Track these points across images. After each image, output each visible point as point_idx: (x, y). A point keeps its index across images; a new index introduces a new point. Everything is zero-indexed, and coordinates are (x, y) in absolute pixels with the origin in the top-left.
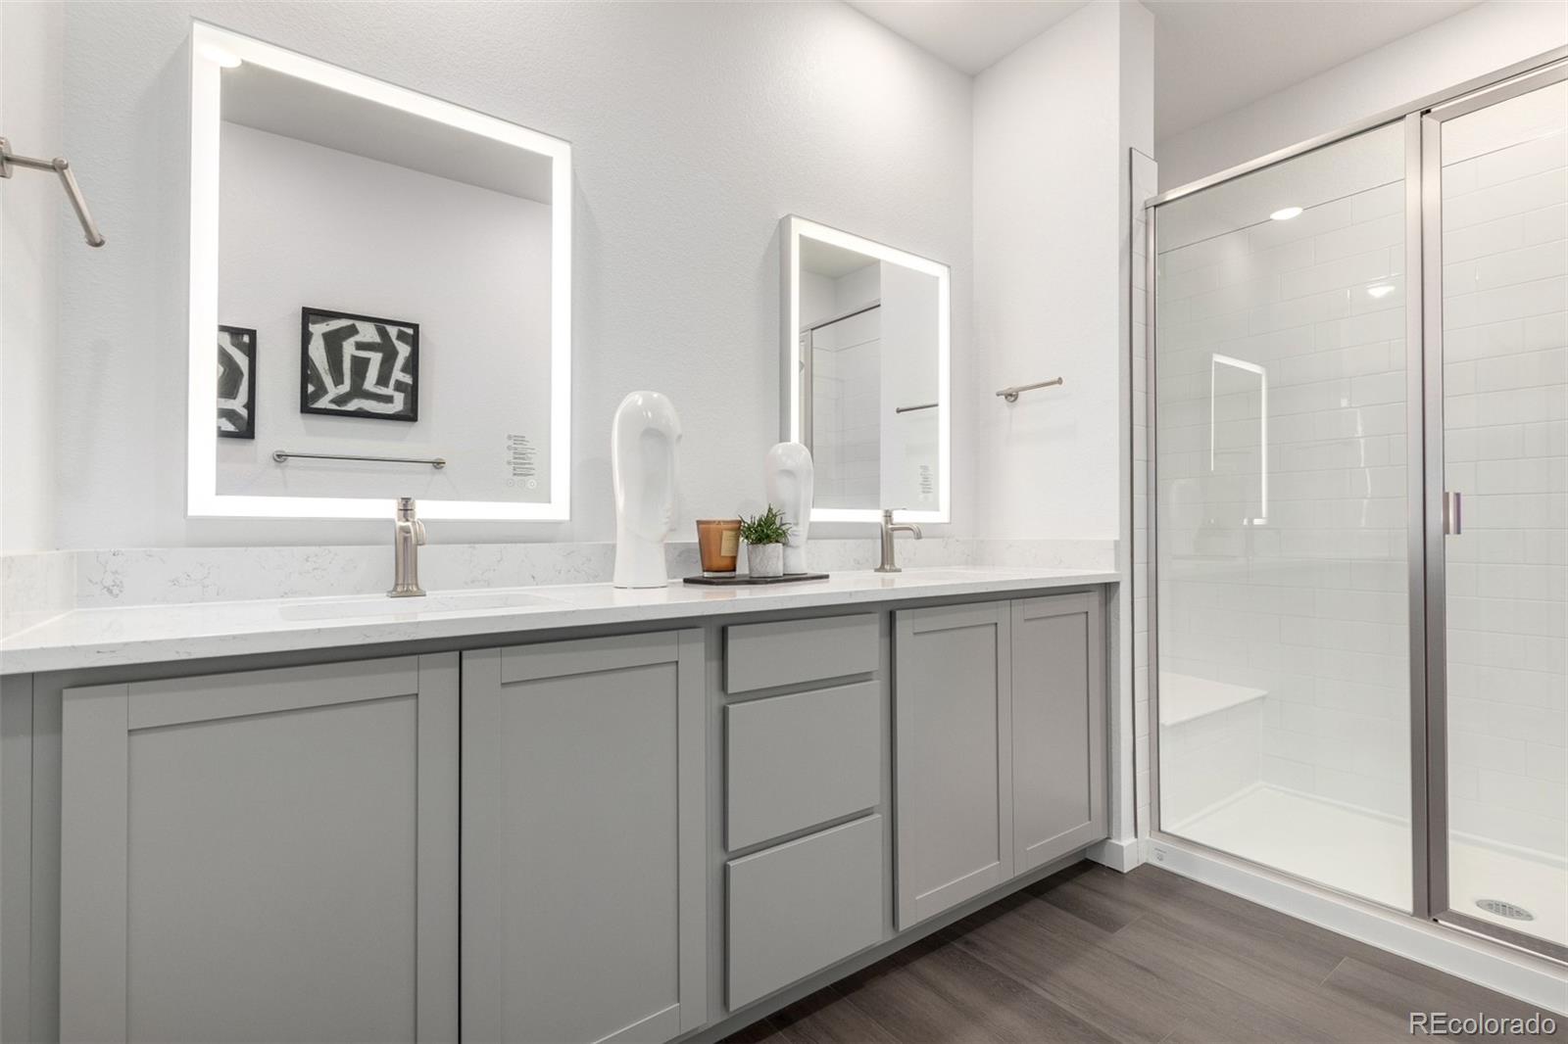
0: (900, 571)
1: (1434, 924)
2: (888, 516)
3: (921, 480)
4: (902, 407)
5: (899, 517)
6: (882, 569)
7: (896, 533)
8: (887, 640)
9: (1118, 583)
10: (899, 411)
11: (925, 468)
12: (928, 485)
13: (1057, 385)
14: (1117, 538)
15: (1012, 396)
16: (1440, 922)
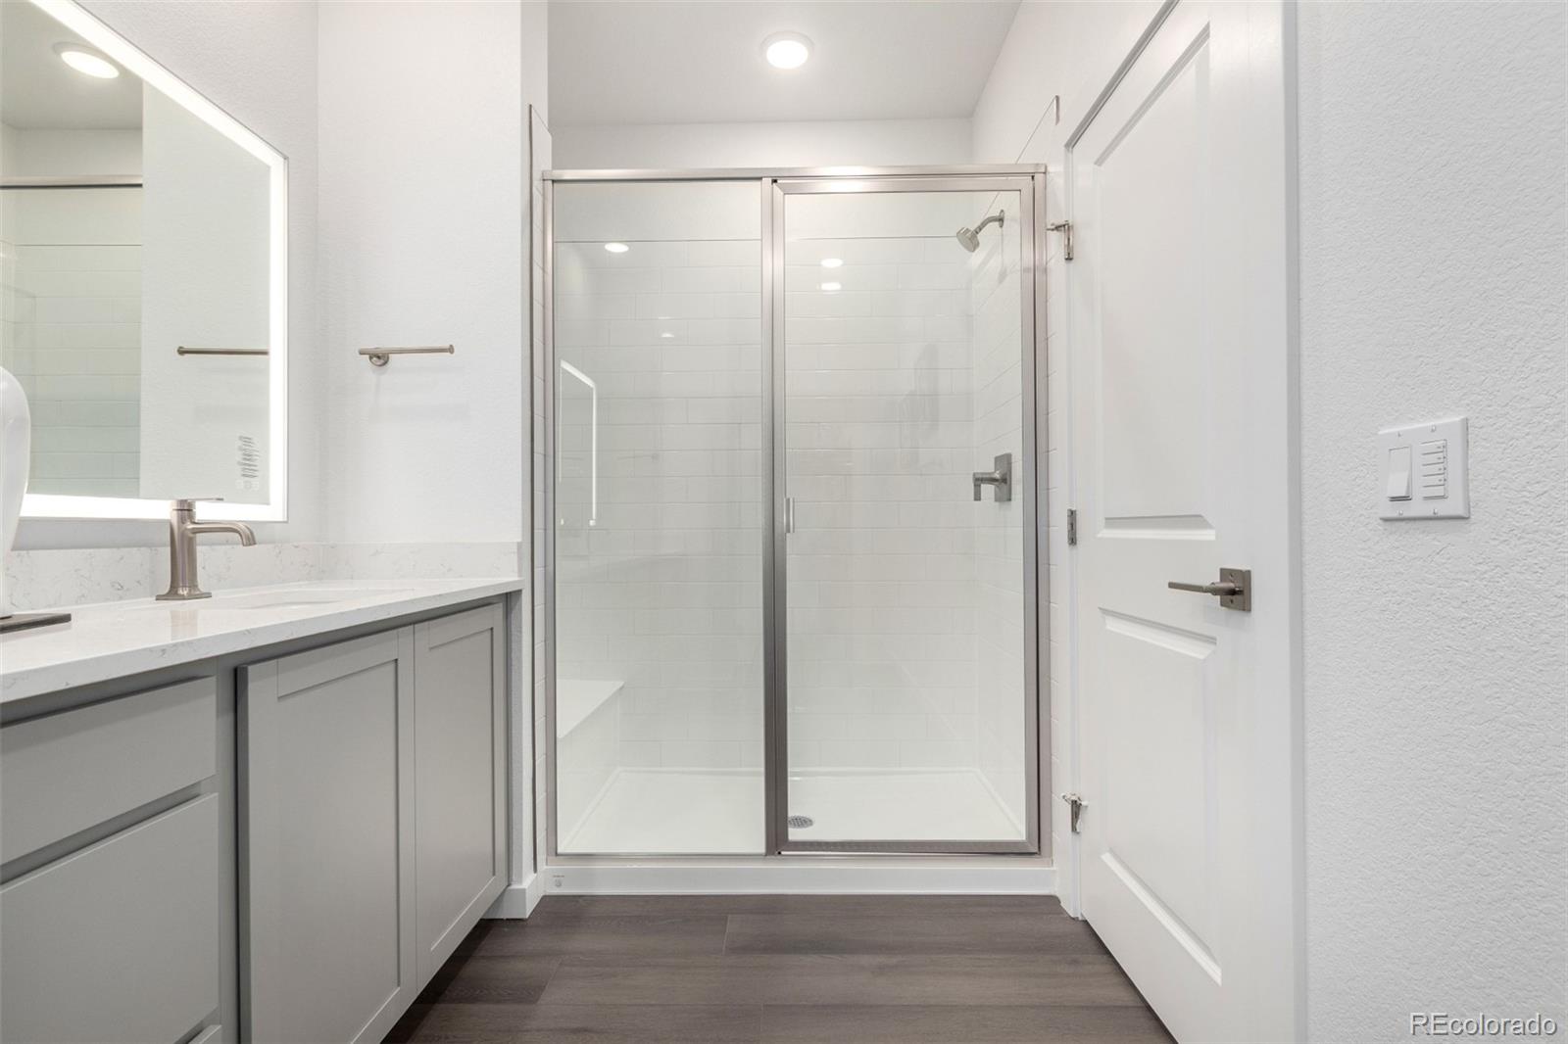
0: (208, 596)
1: (779, 857)
2: (186, 510)
3: (239, 456)
4: (187, 346)
5: (204, 512)
6: (172, 594)
7: (199, 537)
8: (229, 718)
9: (520, 591)
10: (182, 352)
11: (247, 440)
12: (250, 464)
13: (448, 354)
14: (520, 540)
15: (380, 358)
16: (783, 853)
